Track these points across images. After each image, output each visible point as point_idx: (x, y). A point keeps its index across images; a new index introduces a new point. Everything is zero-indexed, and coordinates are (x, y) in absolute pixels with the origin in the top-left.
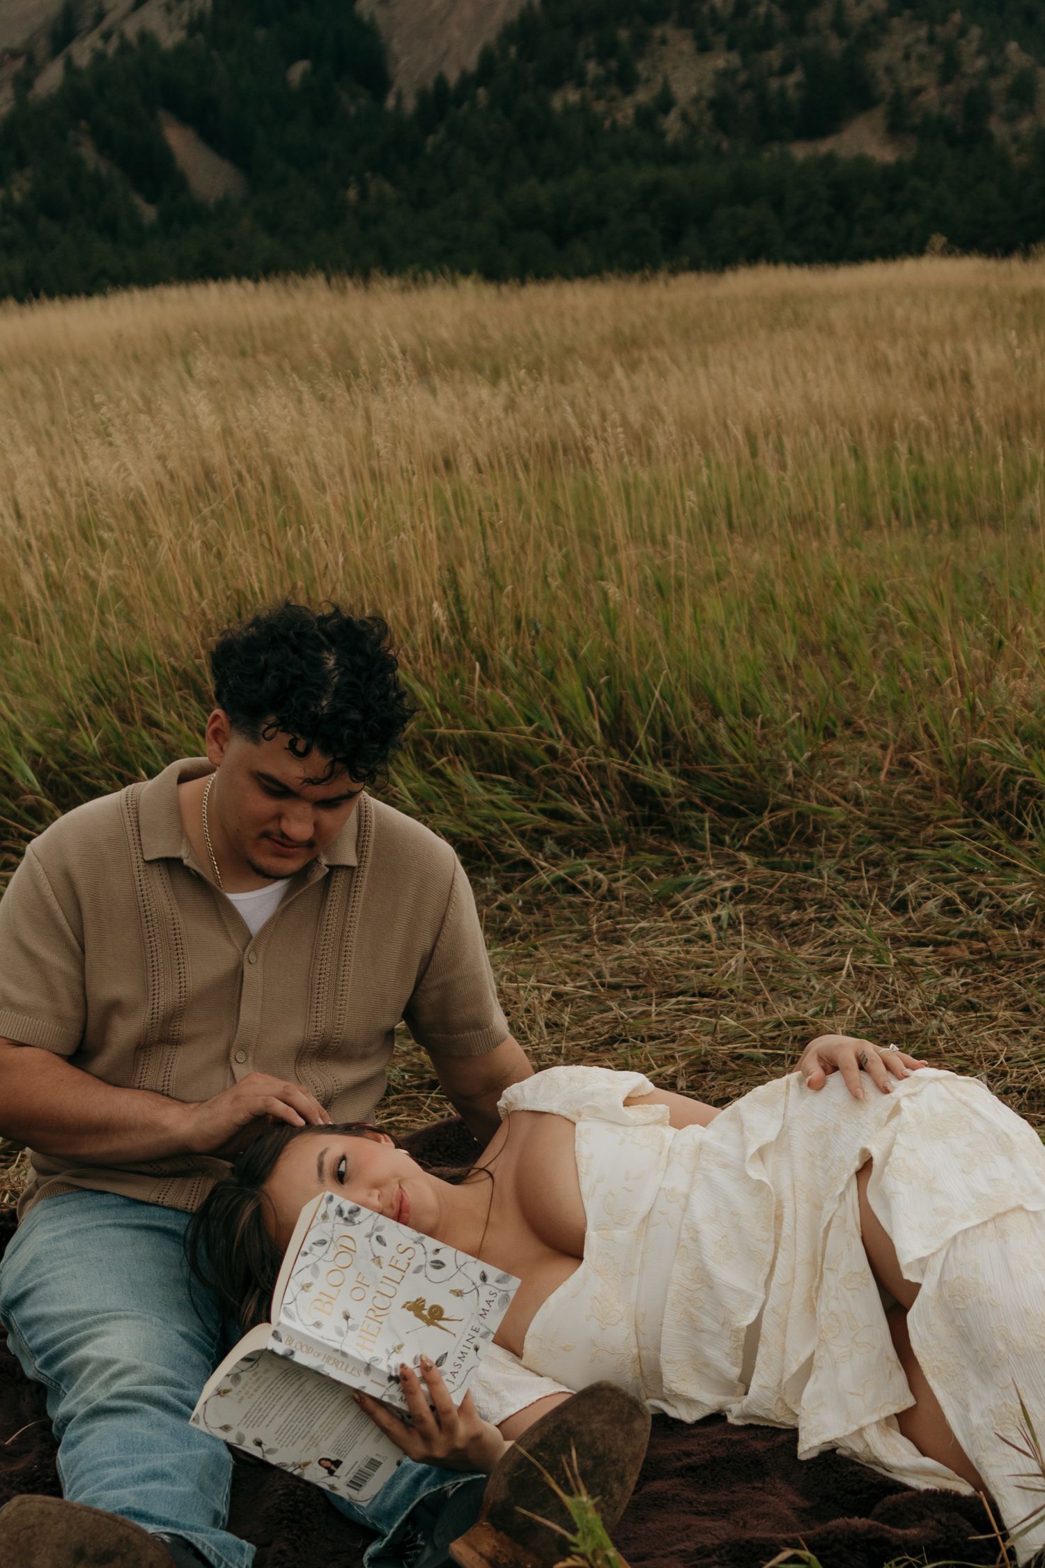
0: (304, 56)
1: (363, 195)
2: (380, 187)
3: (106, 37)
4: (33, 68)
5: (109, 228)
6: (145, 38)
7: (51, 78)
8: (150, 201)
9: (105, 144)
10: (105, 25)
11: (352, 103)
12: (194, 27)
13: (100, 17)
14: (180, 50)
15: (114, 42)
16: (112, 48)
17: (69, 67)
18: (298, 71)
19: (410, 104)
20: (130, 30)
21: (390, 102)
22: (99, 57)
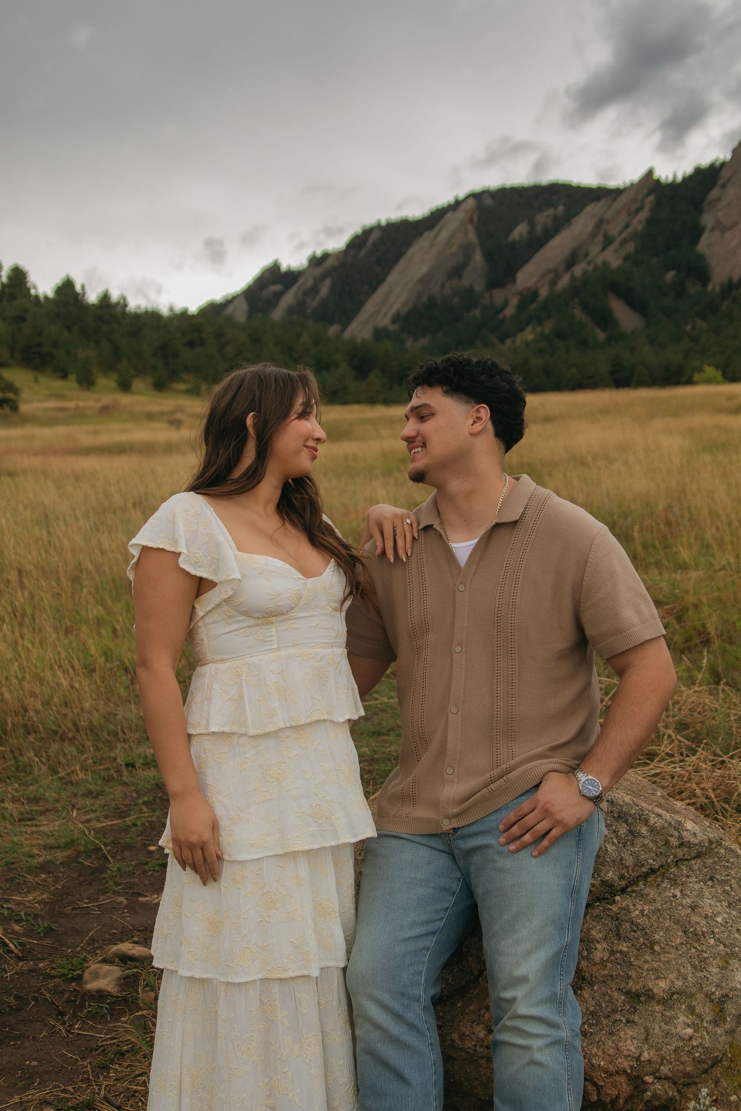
0: (673, 268)
1: (694, 328)
2: (701, 324)
3: (589, 263)
4: (557, 277)
5: (584, 343)
6: (605, 264)
7: (564, 282)
8: (604, 330)
9: (585, 307)
10: (589, 258)
11: (693, 288)
12: (626, 258)
13: (587, 255)
14: (619, 269)
15: (592, 266)
16: (590, 268)
17: (573, 278)
18: (670, 275)
19: (718, 289)
20: (599, 261)
21: (710, 287)
22: (585, 272)
